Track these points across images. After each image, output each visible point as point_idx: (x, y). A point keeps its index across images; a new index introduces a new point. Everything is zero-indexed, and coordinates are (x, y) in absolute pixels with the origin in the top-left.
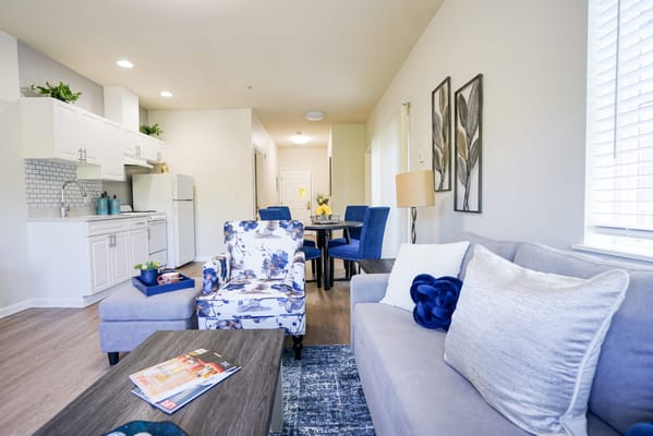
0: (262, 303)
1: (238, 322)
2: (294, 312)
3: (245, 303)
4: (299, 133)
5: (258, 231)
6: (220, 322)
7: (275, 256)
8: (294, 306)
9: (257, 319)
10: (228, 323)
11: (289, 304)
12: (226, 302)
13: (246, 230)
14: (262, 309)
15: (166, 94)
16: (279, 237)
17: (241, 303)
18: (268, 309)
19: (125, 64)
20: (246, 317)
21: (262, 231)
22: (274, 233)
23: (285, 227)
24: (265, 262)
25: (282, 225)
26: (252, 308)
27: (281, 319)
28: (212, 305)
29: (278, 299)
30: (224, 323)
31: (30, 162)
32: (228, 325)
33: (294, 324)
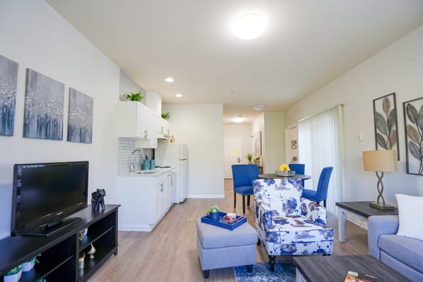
0: (310, 233)
1: (294, 245)
2: (329, 239)
3: (300, 233)
4: (240, 117)
5: (276, 186)
6: (283, 245)
7: (289, 201)
8: (329, 235)
9: (305, 244)
10: (288, 246)
11: (326, 233)
12: (288, 232)
13: (269, 185)
14: (310, 237)
15: (179, 95)
16: (289, 189)
17: (297, 233)
18: (314, 237)
19: (169, 80)
20: (299, 243)
21: (278, 186)
22: (286, 186)
23: (292, 183)
24: (284, 205)
25: (290, 182)
26: (304, 237)
27: (320, 244)
28: (279, 235)
29: (319, 230)
30: (285, 246)
31: (121, 139)
32: (287, 247)
33: (328, 247)
